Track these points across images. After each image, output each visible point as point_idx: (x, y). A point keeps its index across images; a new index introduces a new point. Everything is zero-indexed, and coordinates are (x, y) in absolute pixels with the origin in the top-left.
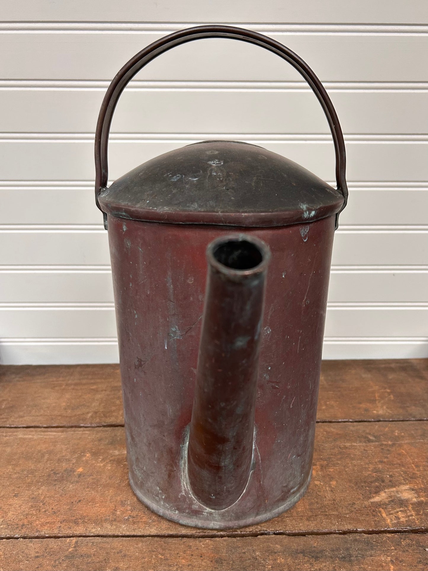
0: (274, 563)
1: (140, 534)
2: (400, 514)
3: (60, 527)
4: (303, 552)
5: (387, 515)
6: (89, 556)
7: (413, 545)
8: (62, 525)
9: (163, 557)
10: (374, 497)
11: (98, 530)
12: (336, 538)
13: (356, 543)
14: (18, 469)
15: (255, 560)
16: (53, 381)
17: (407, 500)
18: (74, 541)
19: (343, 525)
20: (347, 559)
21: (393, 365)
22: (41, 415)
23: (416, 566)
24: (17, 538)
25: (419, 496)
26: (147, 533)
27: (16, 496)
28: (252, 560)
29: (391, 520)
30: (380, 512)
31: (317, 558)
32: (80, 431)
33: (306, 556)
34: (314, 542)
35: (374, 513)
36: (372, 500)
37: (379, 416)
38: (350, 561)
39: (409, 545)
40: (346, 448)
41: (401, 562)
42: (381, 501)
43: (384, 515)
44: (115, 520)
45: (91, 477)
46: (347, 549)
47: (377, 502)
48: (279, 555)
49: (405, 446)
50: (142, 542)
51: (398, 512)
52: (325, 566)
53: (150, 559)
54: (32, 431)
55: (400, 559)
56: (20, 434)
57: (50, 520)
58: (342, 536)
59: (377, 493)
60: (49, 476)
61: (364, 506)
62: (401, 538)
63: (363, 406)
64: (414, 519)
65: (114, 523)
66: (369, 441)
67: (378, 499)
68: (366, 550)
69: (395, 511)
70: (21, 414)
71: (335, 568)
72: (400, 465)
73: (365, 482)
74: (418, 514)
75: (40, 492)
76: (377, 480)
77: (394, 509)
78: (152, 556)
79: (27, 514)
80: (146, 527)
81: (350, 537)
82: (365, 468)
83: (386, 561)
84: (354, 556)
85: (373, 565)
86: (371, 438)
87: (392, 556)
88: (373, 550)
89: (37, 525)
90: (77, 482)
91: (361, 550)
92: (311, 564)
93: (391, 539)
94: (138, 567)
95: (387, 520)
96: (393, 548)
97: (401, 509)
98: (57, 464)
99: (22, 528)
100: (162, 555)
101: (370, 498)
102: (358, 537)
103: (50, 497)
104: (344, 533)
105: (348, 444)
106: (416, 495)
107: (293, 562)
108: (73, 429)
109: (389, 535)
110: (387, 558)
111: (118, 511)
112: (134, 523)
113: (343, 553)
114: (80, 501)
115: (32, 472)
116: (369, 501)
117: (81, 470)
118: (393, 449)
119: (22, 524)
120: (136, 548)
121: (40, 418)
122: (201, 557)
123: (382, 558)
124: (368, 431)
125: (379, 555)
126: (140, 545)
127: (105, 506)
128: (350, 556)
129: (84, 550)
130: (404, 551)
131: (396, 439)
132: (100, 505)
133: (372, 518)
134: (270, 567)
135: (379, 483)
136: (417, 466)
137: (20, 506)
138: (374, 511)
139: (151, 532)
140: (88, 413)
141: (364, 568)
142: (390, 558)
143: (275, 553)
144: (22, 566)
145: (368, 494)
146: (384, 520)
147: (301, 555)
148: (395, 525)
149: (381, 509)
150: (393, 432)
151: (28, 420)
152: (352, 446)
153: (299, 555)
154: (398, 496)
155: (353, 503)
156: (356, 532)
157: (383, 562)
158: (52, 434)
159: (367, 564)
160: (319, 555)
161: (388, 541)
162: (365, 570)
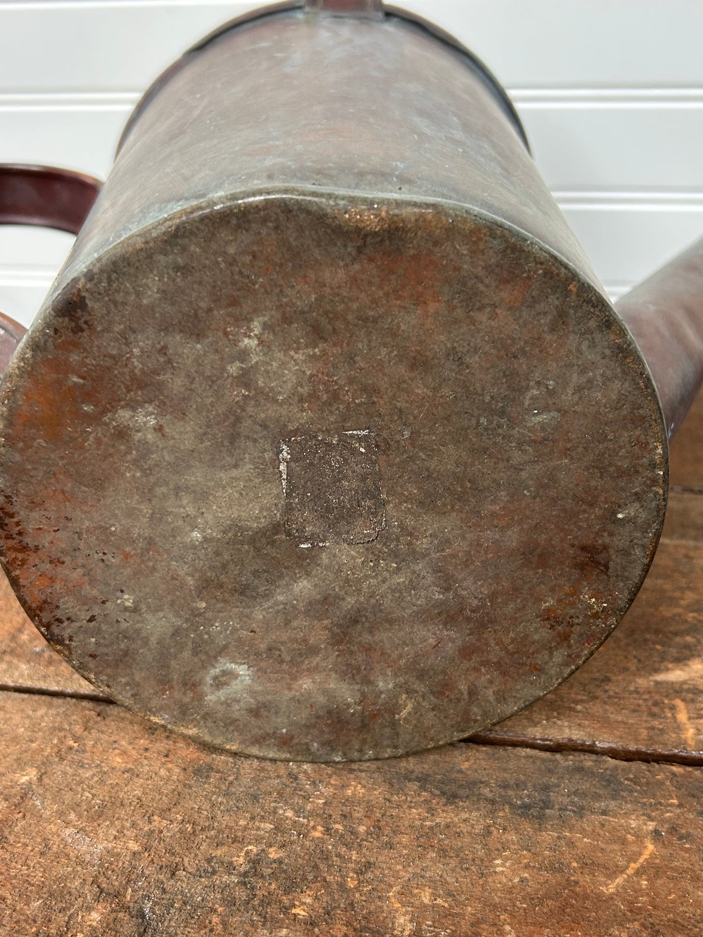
0: (335, 794)
1: (55, 688)
5: (690, 718)
9: (76, 745)
10: (667, 670)
12: (527, 757)
13: (577, 776)
15: (292, 782)
19: (560, 728)
20: (534, 812)
28: (284, 780)
29: (699, 732)
30: (673, 708)
31: (452, 798)
33: (425, 790)
35: (656, 710)
36: (661, 677)
38: (541, 817)
41: (680, 838)
42: (684, 682)
43: (682, 717)
46: (546, 788)
47: (673, 683)
52: (466, 820)
53: (43, 746)
55: (684, 831)
58: (548, 755)
61: (632, 688)
67: (680, 676)
68: (597, 797)
71: (492, 829)
78: (51, 740)
81: (566, 760)
82: (672, 599)
83: (640, 830)
84: (557, 807)
85: (599, 834)
87: (662, 821)
88: (615, 799)
91: (584, 795)
92: (431, 809)
93: (679, 779)
94: (8, 759)
95: (687, 730)
96: (675, 801)
100: (76, 739)
101: (657, 671)
102: (589, 764)
104: (558, 748)
107: (385, 799)
109: (677, 769)
110: (645, 824)
113: (529, 796)
116: (651, 678)
120: (29, 717)
122: (167, 756)
123: (633, 822)
125: (625, 813)
126: (41, 712)
128: (547, 805)
133: (646, 721)
134: (321, 801)
135: (695, 637)
138: (656, 704)
141: (570, 839)
142: (654, 823)
145: (654, 661)
146: (679, 728)
147: (414, 786)
149: (678, 703)
153: (409, 785)
155: (606, 677)
156: (591, 750)
157: (632, 831)
159: (583, 831)
160: (461, 792)
161: (668, 783)
162: (571, 844)
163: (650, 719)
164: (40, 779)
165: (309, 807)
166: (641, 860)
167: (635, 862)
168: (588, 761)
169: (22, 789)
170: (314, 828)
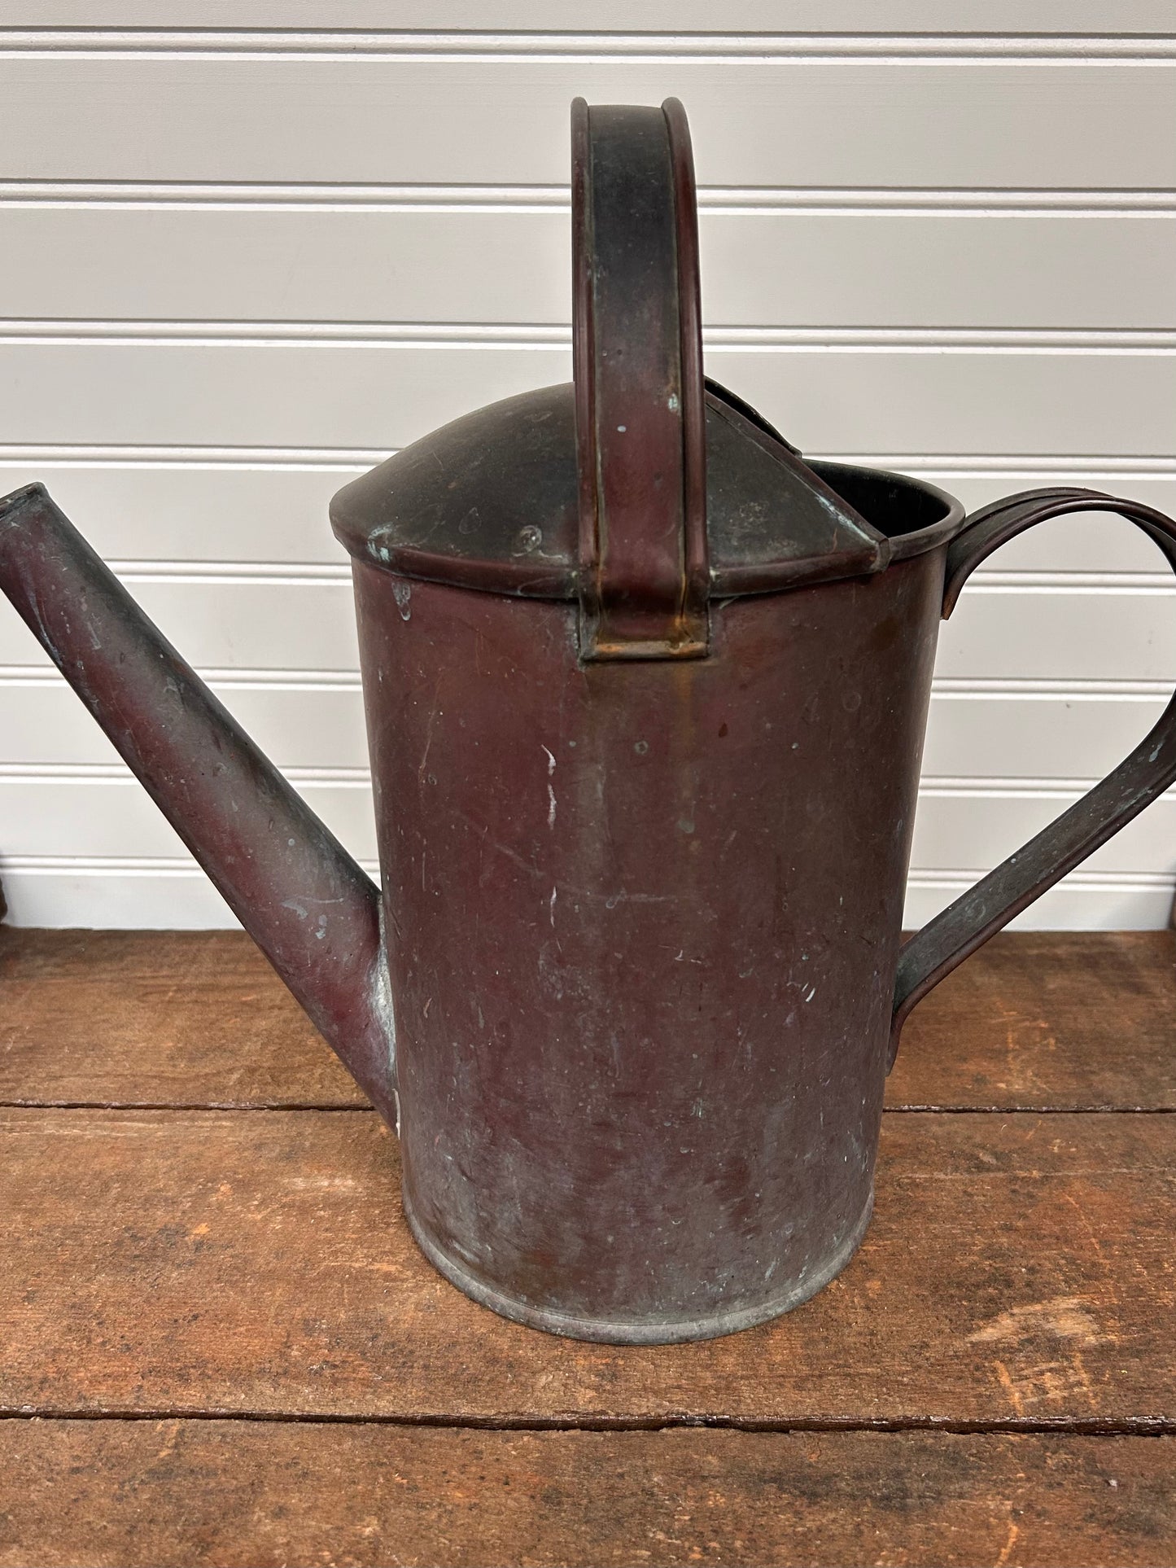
0: (697, 1507)
1: (349, 1413)
2: (1049, 1380)
3: (141, 1387)
4: (778, 1479)
5: (1012, 1381)
6: (211, 1473)
7: (1078, 1468)
8: (146, 1384)
9: (405, 1481)
10: (980, 1328)
11: (240, 1401)
12: (869, 1441)
13: (924, 1458)
14: (37, 1222)
15: (649, 1499)
16: (143, 978)
17: (1070, 1341)
18: (175, 1428)
19: (893, 1405)
20: (895, 1502)
21: (1061, 951)
22: (108, 1074)
23: (1078, 1528)
24: (28, 1416)
25: (1103, 1330)
26: (368, 1411)
27: (28, 1298)
28: (641, 1497)
29: (1024, 1395)
30: (994, 1371)
31: (813, 1497)
32: (206, 1119)
33: (785, 1492)
34: (809, 1451)
35: (978, 1374)
36: (975, 1337)
37: (1012, 1097)
38: (903, 1508)
39: (1065, 1469)
40: (915, 1185)
41: (1039, 1515)
42: (999, 1341)
43: (1005, 1380)
44: (286, 1374)
45: (230, 1251)
46: (898, 1474)
47: (988, 1343)
48: (713, 1486)
49: (1077, 1186)
50: (354, 1435)
51: (1042, 1373)
52: (834, 1521)
53: (370, 1488)
54: (81, 1117)
55: (1039, 1508)
56: (49, 1125)
57: (114, 1367)
58: (886, 1436)
59: (990, 1316)
60: (119, 1244)
61: (952, 1353)
62: (1047, 1448)
63: (971, 1067)
64: (1085, 1395)
65: (282, 1381)
66: (981, 1167)
67: (993, 1333)
68: (949, 1479)
69: (1036, 1369)
70: (55, 1068)
71: (862, 1527)
72: (1058, 1238)
73: (959, 1285)
74: (1096, 1381)
75: (94, 1288)
76: (992, 1280)
77: (1032, 1363)
78: (376, 1479)
79: (57, 1351)
80: (365, 1393)
81: (908, 1440)
82: (963, 1244)
83: (1000, 1511)
84: (915, 1494)
85: (963, 1520)
86: (987, 1158)
87: (1017, 1499)
88: (966, 1479)
89: (81, 1381)
90: (192, 1263)
91: (935, 1477)
92: (797, 1513)
93: (1019, 1450)
94: (338, 1509)
95: (1013, 1394)
96: (1022, 1475)
97: (1053, 1365)
98: (141, 1212)
99: (41, 1389)
100: (404, 1475)
101: (970, 1330)
102: (931, 1441)
103: (117, 1304)
104: (894, 1427)
105: (921, 1176)
106: (1096, 1327)
107: (749, 1507)
108: (190, 1113)
109: (1013, 1438)
110: (1003, 1504)
111: (295, 1347)
112: (335, 1382)
113: (885, 1486)
114: (195, 1317)
115: (75, 1232)
116: (967, 1340)
117: (203, 1229)
118: (1042, 1193)
119: (41, 1376)
120: (338, 1453)
121: (105, 1083)
122: (507, 1484)
123: (990, 1503)
124: (978, 1139)
125: (981, 1494)
126: (347, 1444)
127: (261, 1334)
128: (905, 1493)
129: (199, 1454)
130: (1050, 1486)
131: (1054, 1163)
132: (247, 1330)
133: (972, 1389)
134: (687, 1518)
135: (997, 1289)
136: (1105, 1244)
137: (38, 1329)
138: (977, 1369)
139: (377, 1408)
140: (231, 1071)
141: (939, 1528)
142: (1010, 1502)
143: (704, 1479)
144: (36, 1493)
145: (965, 1320)
146: (1005, 1393)
147: (771, 1488)
148: (1033, 1408)
149: (997, 1364)
150: (1047, 1142)
151: (72, 1086)
152: (931, 1180)
153: (767, 1487)
154: (1048, 1326)
155: (924, 1342)
156: (925, 1425)
157: (993, 1514)
158: (134, 1127)
159: (948, 1519)
160: (820, 1489)
161: (1010, 1455)
162: (941, 1535)
163: (975, 1385)
164: (384, 1529)
165: (677, 1525)
166: (1010, 1544)
167: (1005, 1547)
168: (928, 1438)
169: (370, 1543)
170: (690, 1549)
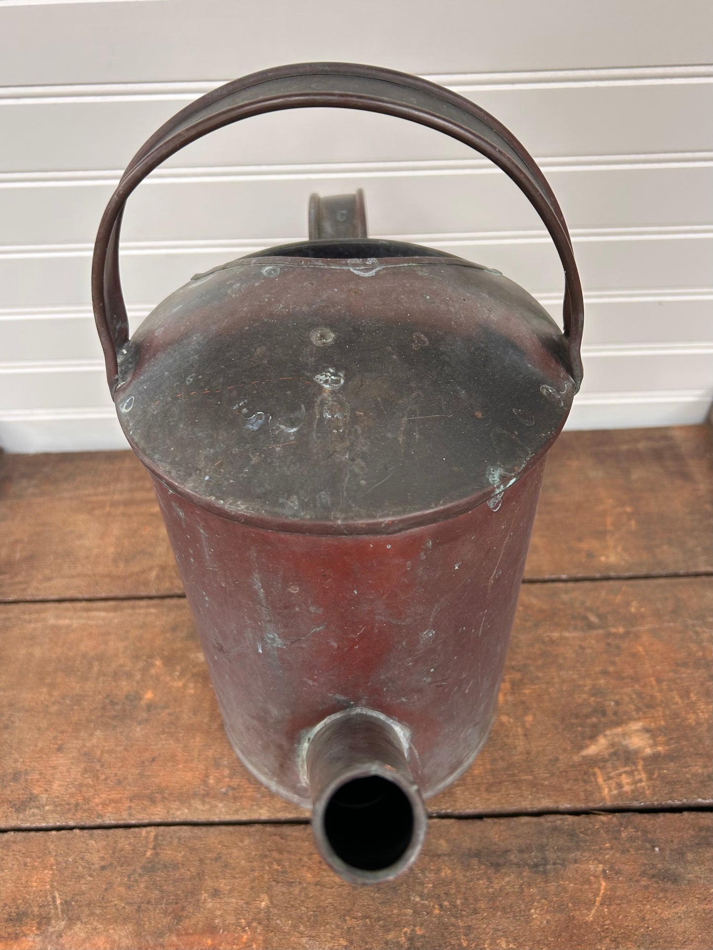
0: (436, 878)
1: (244, 819)
2: (625, 779)
3: (130, 807)
4: (478, 854)
5: (604, 781)
6: (175, 866)
7: (638, 838)
8: (133, 805)
9: (280, 867)
10: (587, 746)
12: (525, 824)
13: (556, 835)
14: (56, 693)
16: (89, 495)
17: (637, 752)
18: (152, 834)
19: (539, 799)
20: (541, 868)
21: (642, 446)
22: (78, 575)
23: (637, 881)
24: (71, 828)
25: (655, 744)
26: (255, 816)
27: (60, 749)
29: (610, 790)
30: (594, 774)
31: (497, 867)
32: (141, 607)
33: (482, 864)
34: (495, 831)
35: (586, 777)
36: (585, 753)
37: (609, 567)
38: (545, 872)
39: (631, 839)
40: (552, 642)
41: (616, 873)
42: (597, 755)
43: (600, 780)
44: (207, 795)
45: (167, 711)
46: (542, 848)
47: (591, 756)
48: (444, 861)
49: (645, 638)
50: (249, 834)
51: (620, 775)
52: (509, 882)
53: (261, 873)
54: (67, 610)
55: (617, 868)
56: (52, 616)
57: (114, 795)
58: (536, 820)
59: (593, 738)
60: (104, 708)
61: (571, 764)
62: (621, 825)
63: (585, 546)
64: (643, 788)
65: (207, 800)
66: (591, 626)
67: (594, 749)
68: (569, 850)
69: (617, 772)
70: (47, 572)
71: (523, 886)
72: (632, 679)
73: (577, 716)
74: (650, 778)
75: (94, 741)
76: (595, 711)
77: (615, 768)
78: (264, 867)
79: (81, 785)
80: (252, 805)
81: (547, 822)
82: (579, 686)
83: (596, 872)
84: (551, 862)
85: (576, 879)
86: (593, 619)
87: (605, 862)
88: (578, 850)
89: (97, 805)
90: (147, 720)
92: (489, 879)
93: (607, 826)
94: (246, 889)
95: (604, 789)
96: (608, 845)
97: (627, 769)
98: (113, 684)
99: (76, 811)
100: (279, 863)
101: (582, 748)
102: (559, 822)
103: (110, 752)
104: (539, 813)
105: (555, 635)
106: (651, 742)
107: (463, 875)
108: (131, 603)
109: (604, 818)
110: (597, 867)
111: (211, 777)
112: (235, 799)
113: (536, 857)
114: (154, 760)
115: (78, 700)
116: (580, 754)
117: (149, 695)
118: (624, 645)
119: (74, 802)
120: (241, 848)
121: (77, 582)
123: (591, 866)
124: (588, 604)
125: (586, 860)
126: (246, 842)
127: (191, 769)
128: (545, 862)
129: (168, 854)
130: (623, 852)
131: (632, 620)
132: (184, 767)
133: (582, 786)
134: (431, 885)
135: (597, 718)
136: (659, 681)
137: (68, 771)
138: (585, 773)
139: (260, 814)
140: (151, 569)
141: (564, 885)
142: (601, 865)
143: (439, 856)
144: (85, 886)
145: (579, 741)
146: (599, 789)
147: (475, 861)
148: (615, 797)
149: (596, 770)
150: (628, 604)
151: (57, 587)
152: (562, 638)
153: (472, 861)
154: (625, 743)
155: (556, 757)
156: (556, 812)
157: (592, 874)
158: (101, 615)
159: (568, 879)
160: (501, 861)
161: (602, 831)
162: (565, 890)
163: (584, 784)
164: (272, 902)
165: (426, 891)
166: (601, 894)
167: (598, 896)
168: (558, 820)
169: (265, 913)
170: (433, 907)
